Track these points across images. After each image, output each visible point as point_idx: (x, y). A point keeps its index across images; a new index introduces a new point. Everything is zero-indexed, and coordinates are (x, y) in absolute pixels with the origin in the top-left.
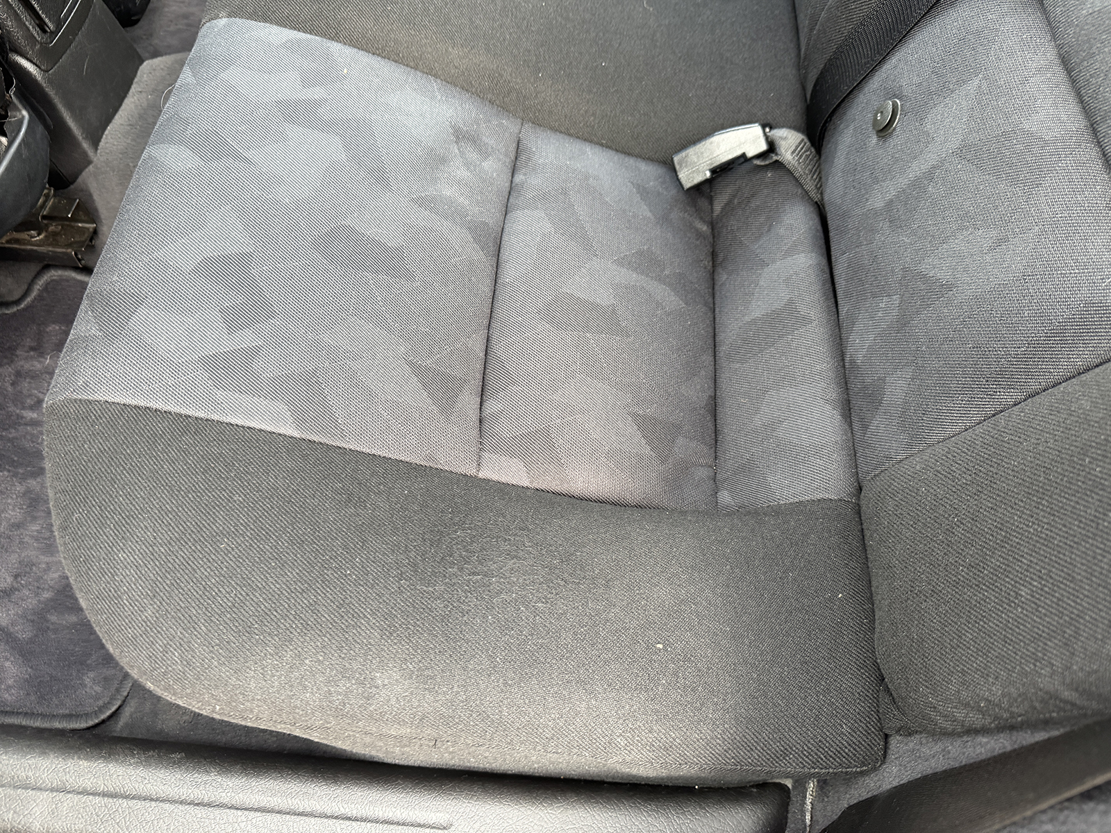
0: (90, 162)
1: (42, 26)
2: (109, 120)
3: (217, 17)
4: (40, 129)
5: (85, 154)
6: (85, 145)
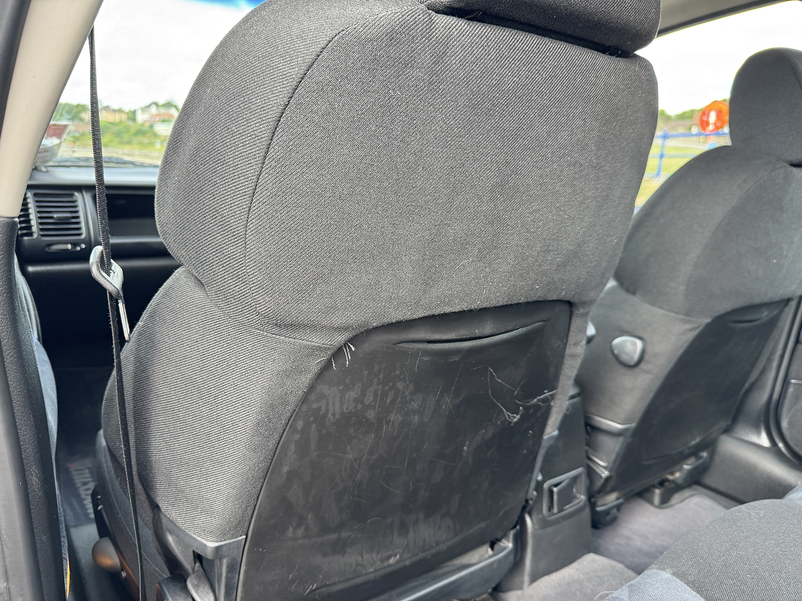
0: (521, 588)
1: (551, 507)
2: (548, 572)
3: (664, 569)
4: (512, 558)
5: (522, 582)
6: (526, 578)
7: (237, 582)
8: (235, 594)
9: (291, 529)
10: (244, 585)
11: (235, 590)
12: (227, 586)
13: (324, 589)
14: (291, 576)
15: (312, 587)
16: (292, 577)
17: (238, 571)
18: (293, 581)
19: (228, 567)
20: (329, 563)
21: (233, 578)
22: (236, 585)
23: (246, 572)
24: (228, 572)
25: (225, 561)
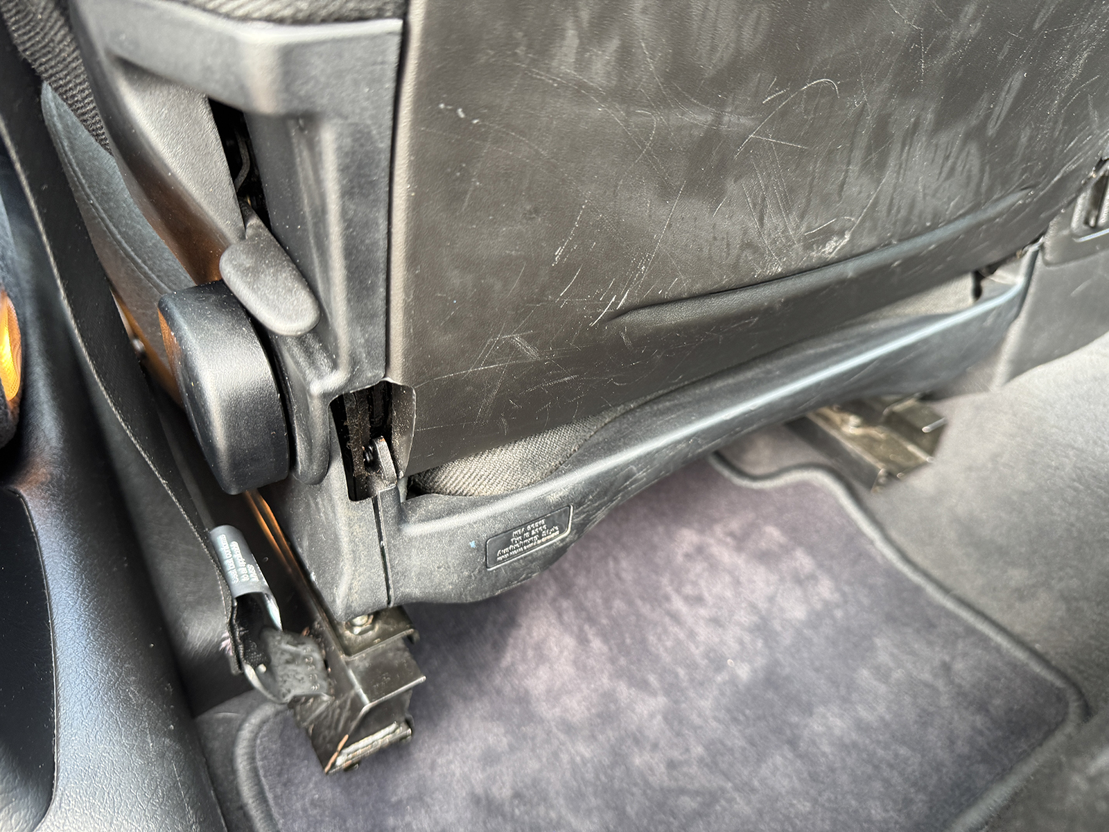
6: (1002, 367)
7: (383, 244)
8: (382, 290)
9: (571, 38)
10: (412, 259)
11: (382, 277)
12: (350, 252)
13: (643, 316)
14: (559, 252)
15: (616, 304)
16: (562, 257)
17: (384, 197)
18: (563, 273)
19: (343, 169)
20: (670, 226)
21: (368, 225)
22: (381, 254)
23: (416, 205)
24: (347, 193)
25: (329, 138)
